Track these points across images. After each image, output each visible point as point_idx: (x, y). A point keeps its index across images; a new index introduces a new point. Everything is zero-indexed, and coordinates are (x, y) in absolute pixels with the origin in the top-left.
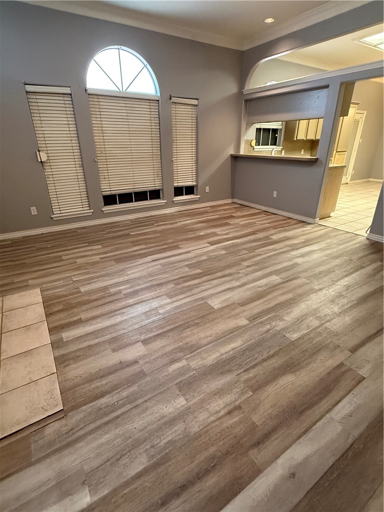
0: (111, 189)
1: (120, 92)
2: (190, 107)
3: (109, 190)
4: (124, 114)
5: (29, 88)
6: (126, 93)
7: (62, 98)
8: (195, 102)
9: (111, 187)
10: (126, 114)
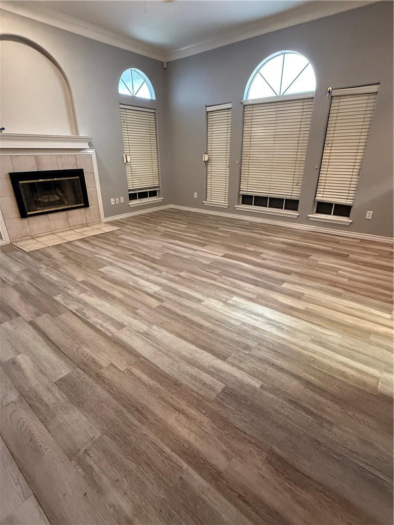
0: (248, 190)
1: (277, 97)
2: (366, 98)
3: (246, 190)
4: (273, 119)
5: (209, 109)
6: (283, 96)
7: (227, 113)
8: (374, 89)
9: (249, 188)
10: (274, 119)
